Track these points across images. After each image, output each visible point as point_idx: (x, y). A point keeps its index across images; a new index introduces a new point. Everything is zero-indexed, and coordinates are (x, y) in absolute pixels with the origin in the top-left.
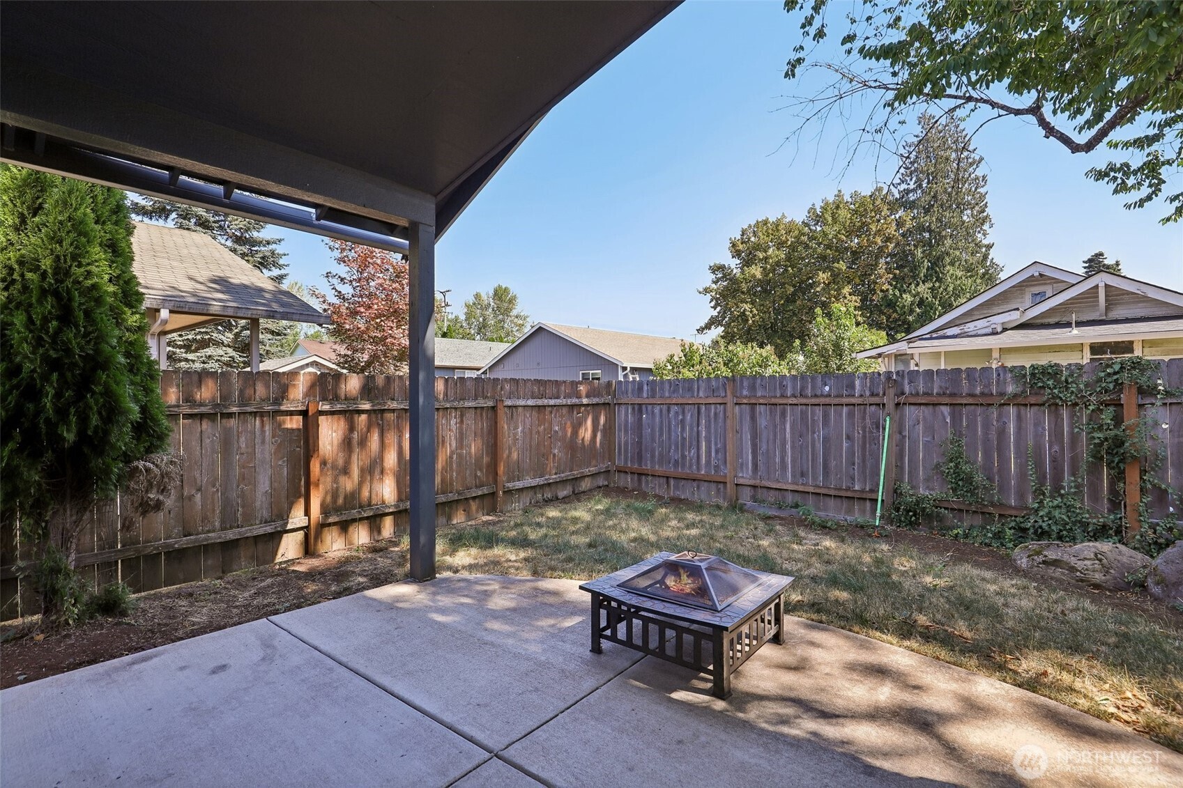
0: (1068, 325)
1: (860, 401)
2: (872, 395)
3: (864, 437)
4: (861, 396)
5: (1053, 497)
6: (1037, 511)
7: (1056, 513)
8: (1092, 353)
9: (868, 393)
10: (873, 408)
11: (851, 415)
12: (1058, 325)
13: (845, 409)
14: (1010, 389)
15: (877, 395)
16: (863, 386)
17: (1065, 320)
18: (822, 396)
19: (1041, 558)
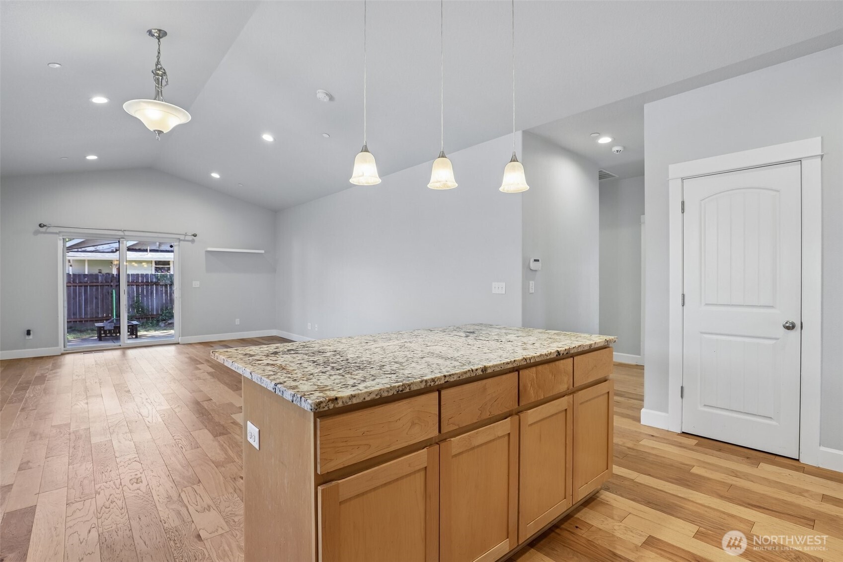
0: (146, 251)
1: (101, 284)
2: (106, 282)
3: (103, 297)
4: (102, 282)
5: (166, 310)
6: (161, 315)
7: (167, 314)
8: (156, 265)
9: (104, 281)
10: (107, 287)
11: (97, 290)
12: (140, 250)
13: (95, 287)
14: (154, 280)
15: (108, 282)
16: (102, 279)
17: (145, 248)
18: (84, 282)
19: (167, 323)
